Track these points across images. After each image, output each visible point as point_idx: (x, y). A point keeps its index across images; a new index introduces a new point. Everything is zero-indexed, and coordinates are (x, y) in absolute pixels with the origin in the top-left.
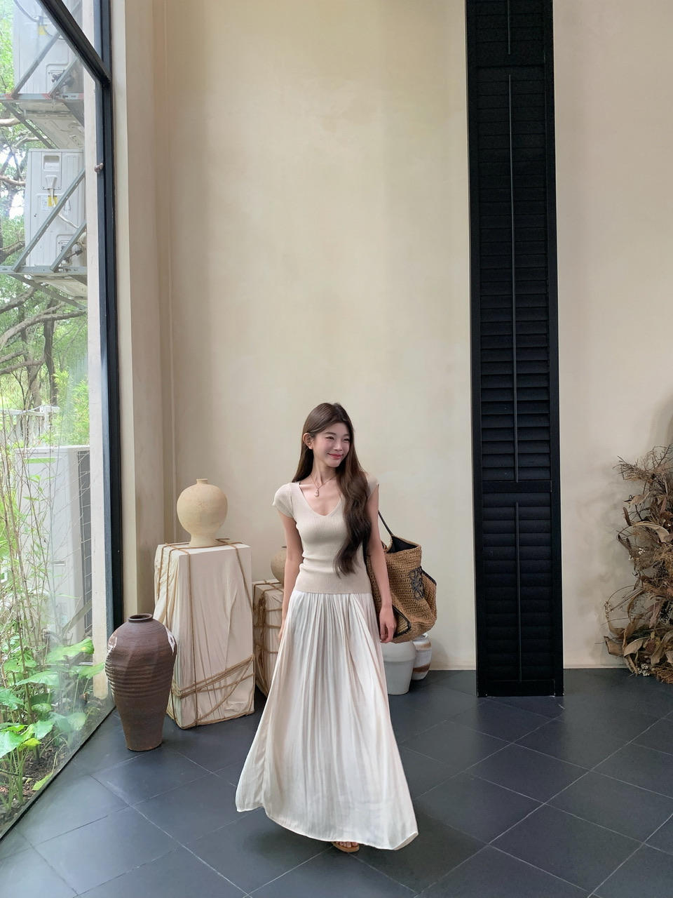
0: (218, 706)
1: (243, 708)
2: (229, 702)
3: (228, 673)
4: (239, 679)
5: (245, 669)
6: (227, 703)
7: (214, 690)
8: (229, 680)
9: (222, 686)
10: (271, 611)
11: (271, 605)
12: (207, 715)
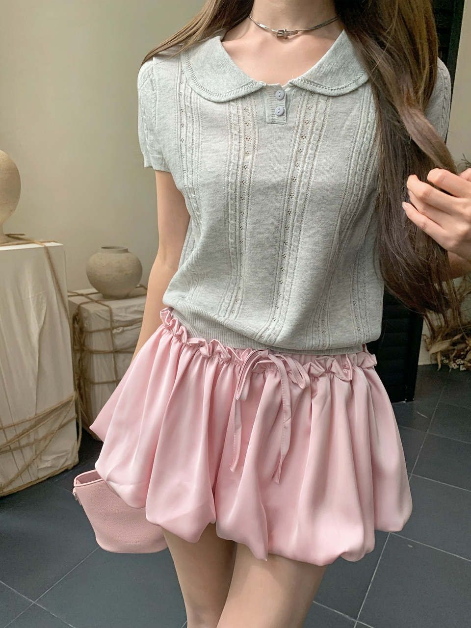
0: (28, 466)
1: (62, 461)
2: (44, 458)
3: (40, 420)
4: (57, 426)
5: (64, 414)
6: (40, 459)
7: (20, 448)
8: (42, 431)
9: (32, 440)
10: (94, 332)
11: (93, 324)
12: (12, 481)
